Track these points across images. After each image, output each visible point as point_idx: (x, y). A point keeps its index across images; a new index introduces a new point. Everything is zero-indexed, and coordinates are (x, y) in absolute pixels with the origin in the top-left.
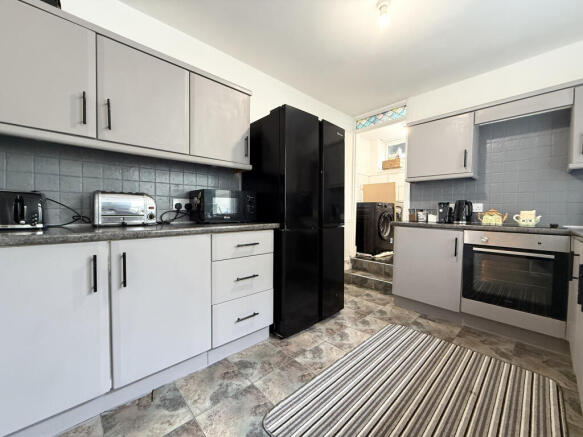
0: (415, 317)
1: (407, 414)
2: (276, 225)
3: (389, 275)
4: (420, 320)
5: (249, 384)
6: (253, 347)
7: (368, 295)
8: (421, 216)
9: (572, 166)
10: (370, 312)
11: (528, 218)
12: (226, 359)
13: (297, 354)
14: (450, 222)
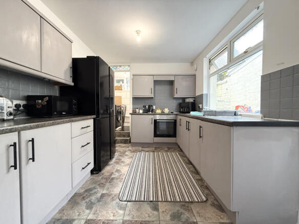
0: (141, 148)
1: (158, 173)
2: (94, 116)
3: (129, 136)
4: (143, 149)
5: (100, 194)
6: (86, 182)
7: (119, 146)
8: (137, 110)
9: (175, 97)
10: (125, 152)
11: (166, 111)
12: (75, 193)
13: (111, 175)
14: (147, 113)
